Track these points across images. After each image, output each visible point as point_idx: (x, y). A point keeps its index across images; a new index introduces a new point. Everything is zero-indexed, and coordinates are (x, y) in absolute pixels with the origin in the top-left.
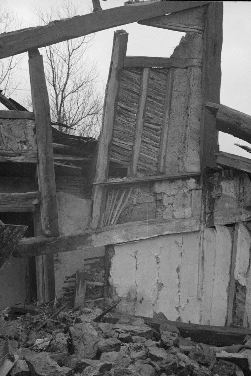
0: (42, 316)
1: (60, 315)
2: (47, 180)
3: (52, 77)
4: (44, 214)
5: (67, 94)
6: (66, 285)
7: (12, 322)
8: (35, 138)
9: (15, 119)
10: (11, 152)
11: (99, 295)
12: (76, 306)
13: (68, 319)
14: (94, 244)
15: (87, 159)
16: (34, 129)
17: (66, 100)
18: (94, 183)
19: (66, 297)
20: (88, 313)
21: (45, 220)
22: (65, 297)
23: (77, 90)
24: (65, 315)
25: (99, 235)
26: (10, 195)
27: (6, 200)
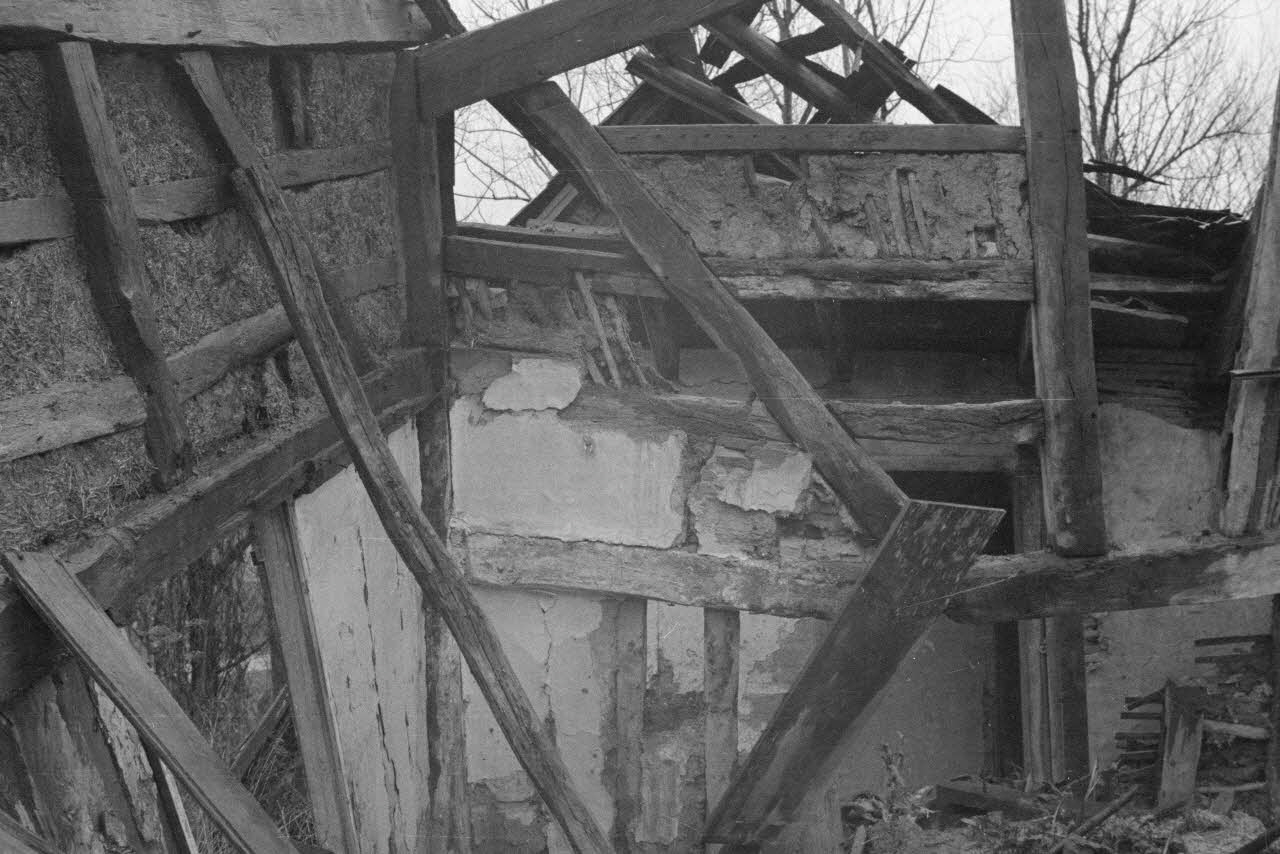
0: (1048, 825)
1: (1108, 827)
2: (1065, 360)
3: (1077, 12)
4: (1051, 475)
5: (1128, 69)
6: (1128, 726)
7: (945, 835)
8: (1024, 214)
9: (960, 152)
10: (944, 264)
11: (1247, 772)
12: (1164, 803)
13: (1137, 844)
14: (1233, 587)
15: (1206, 289)
16: (1024, 186)
17: (1123, 91)
18: (1237, 372)
19: (1126, 770)
20: (1210, 828)
21: (1057, 497)
22: (1125, 767)
23: (1165, 54)
24: (1129, 829)
25: (1253, 556)
26: (941, 411)
27: (924, 429)
